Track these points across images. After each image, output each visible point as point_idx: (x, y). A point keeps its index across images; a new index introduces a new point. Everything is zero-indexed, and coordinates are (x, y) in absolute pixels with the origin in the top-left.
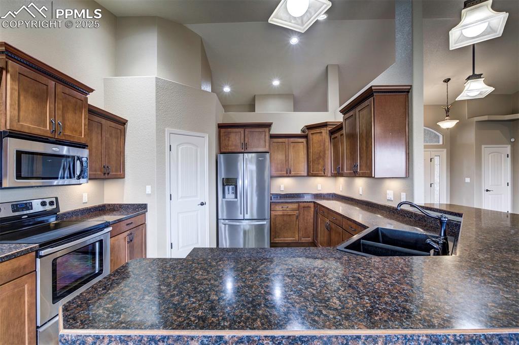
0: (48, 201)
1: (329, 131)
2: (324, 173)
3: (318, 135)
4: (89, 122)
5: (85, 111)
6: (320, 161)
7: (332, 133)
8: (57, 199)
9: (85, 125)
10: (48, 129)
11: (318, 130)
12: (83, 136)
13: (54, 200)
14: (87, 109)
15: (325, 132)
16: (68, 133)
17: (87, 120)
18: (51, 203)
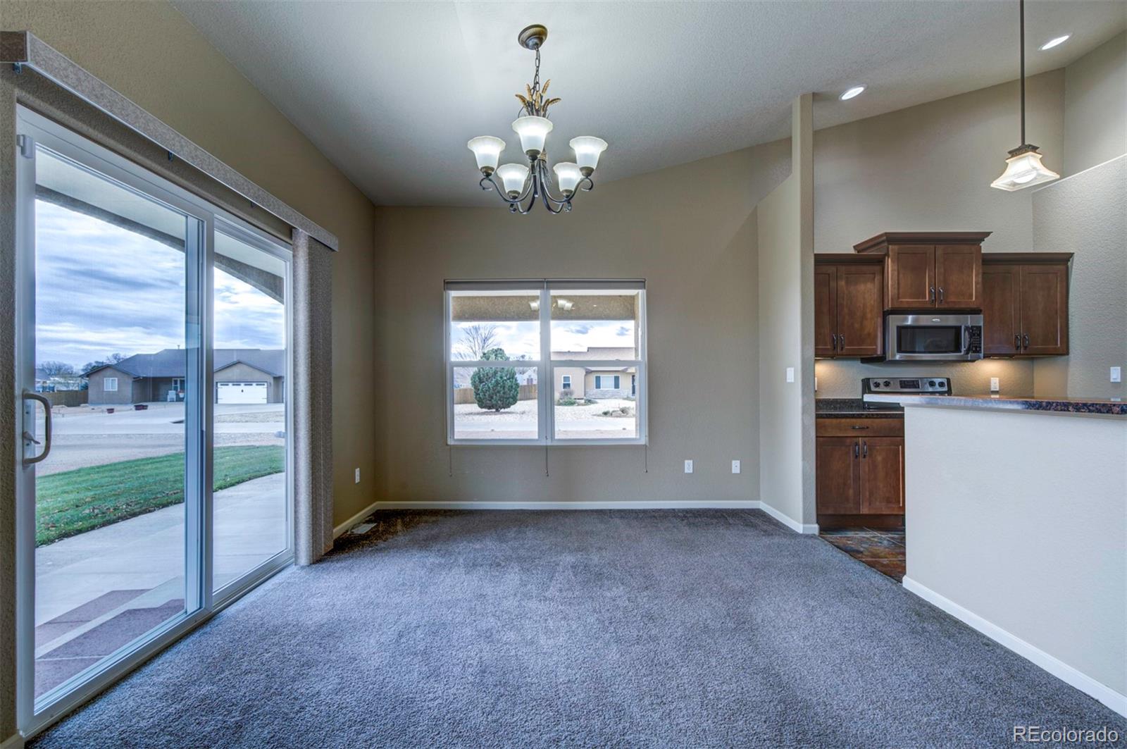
0: (937, 381)
4: (983, 278)
5: (976, 265)
8: (948, 380)
9: (977, 283)
10: (927, 299)
12: (974, 299)
13: (945, 381)
14: (981, 261)
16: (952, 299)
17: (980, 276)
18: (941, 384)
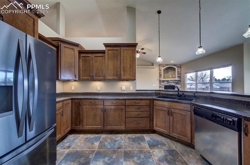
1: (79, 50)
2: (76, 78)
3: (71, 50)
6: (72, 69)
7: (80, 52)
11: (72, 47)
15: (77, 49)
